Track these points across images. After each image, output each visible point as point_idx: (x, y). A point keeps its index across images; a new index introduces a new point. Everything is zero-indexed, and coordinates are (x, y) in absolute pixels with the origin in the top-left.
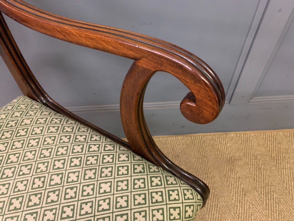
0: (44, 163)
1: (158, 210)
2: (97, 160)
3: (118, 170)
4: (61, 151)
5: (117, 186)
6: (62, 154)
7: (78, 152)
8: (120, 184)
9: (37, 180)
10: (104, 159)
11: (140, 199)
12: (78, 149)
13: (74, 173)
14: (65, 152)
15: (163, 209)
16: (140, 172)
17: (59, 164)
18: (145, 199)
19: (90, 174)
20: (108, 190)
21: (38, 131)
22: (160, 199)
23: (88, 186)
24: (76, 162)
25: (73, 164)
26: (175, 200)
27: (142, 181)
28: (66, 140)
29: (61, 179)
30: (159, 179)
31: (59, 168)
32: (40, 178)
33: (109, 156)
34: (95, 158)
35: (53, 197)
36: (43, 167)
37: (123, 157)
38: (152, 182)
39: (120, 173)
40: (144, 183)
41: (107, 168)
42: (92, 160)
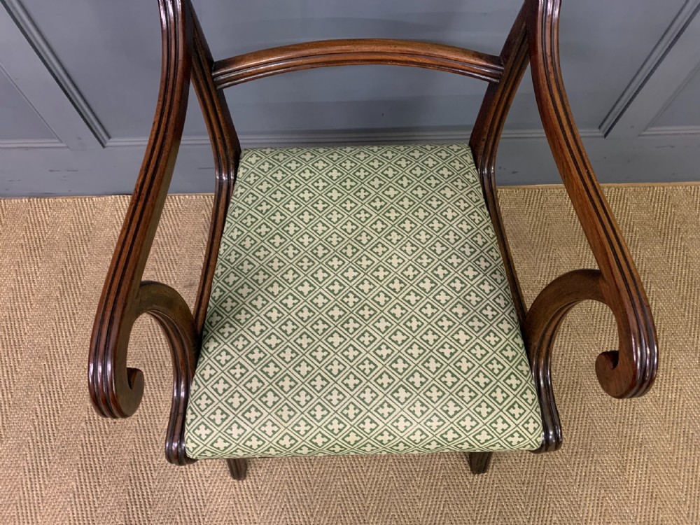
0: (429, 257)
1: (488, 406)
2: (478, 303)
3: (488, 334)
4: (454, 260)
5: (473, 347)
6: (452, 264)
7: (468, 277)
8: (477, 347)
9: (411, 269)
10: (485, 308)
11: (482, 380)
12: (470, 273)
13: (447, 294)
14: (455, 265)
15: (493, 410)
16: (507, 358)
17: (440, 272)
18: (486, 384)
19: (459, 310)
20: (463, 342)
21: (450, 215)
22: (500, 399)
23: (449, 319)
24: (458, 285)
25: (452, 285)
26: (513, 416)
27: (501, 367)
28: (468, 251)
29: (432, 288)
30: (519, 382)
31: (437, 276)
32: (415, 269)
33: (493, 310)
34: (478, 299)
35: (412, 298)
36: (425, 261)
37: (505, 326)
38: (509, 377)
39: (488, 338)
40: (500, 371)
41: (480, 320)
42: (473, 298)
